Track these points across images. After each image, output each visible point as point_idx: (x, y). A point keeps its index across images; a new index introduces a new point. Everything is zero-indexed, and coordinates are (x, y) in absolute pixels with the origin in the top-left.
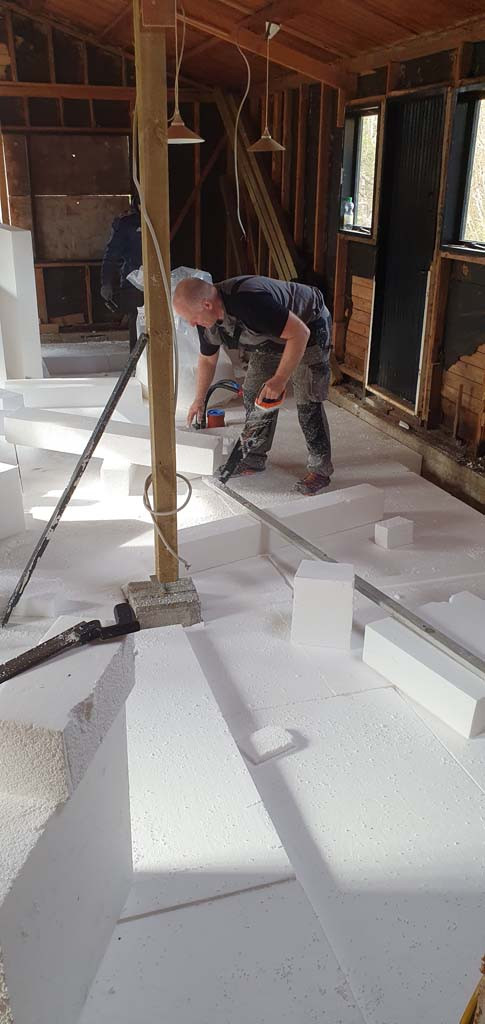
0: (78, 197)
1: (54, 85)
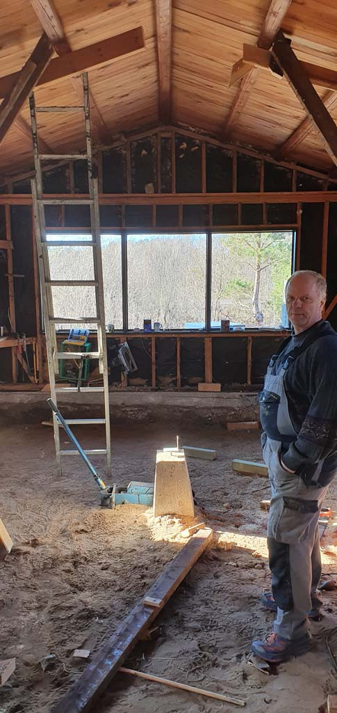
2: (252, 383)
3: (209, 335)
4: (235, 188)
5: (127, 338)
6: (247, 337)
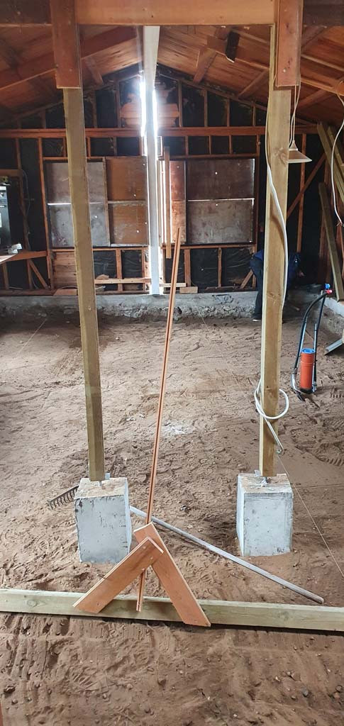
0: (217, 201)
1: (206, 127)
2: (222, 286)
3: (188, 247)
4: (206, 122)
5: (121, 250)
6: (218, 248)
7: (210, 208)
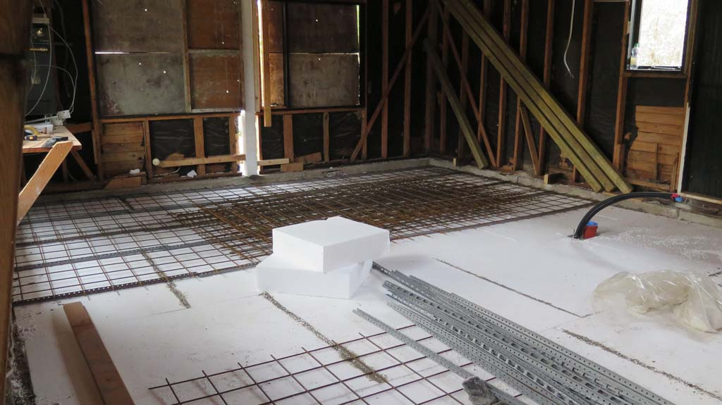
0: (320, 55)
2: (330, 159)
3: (289, 112)
5: (203, 118)
6: (322, 113)
7: (312, 64)
